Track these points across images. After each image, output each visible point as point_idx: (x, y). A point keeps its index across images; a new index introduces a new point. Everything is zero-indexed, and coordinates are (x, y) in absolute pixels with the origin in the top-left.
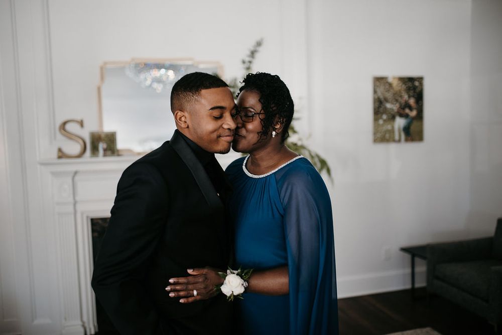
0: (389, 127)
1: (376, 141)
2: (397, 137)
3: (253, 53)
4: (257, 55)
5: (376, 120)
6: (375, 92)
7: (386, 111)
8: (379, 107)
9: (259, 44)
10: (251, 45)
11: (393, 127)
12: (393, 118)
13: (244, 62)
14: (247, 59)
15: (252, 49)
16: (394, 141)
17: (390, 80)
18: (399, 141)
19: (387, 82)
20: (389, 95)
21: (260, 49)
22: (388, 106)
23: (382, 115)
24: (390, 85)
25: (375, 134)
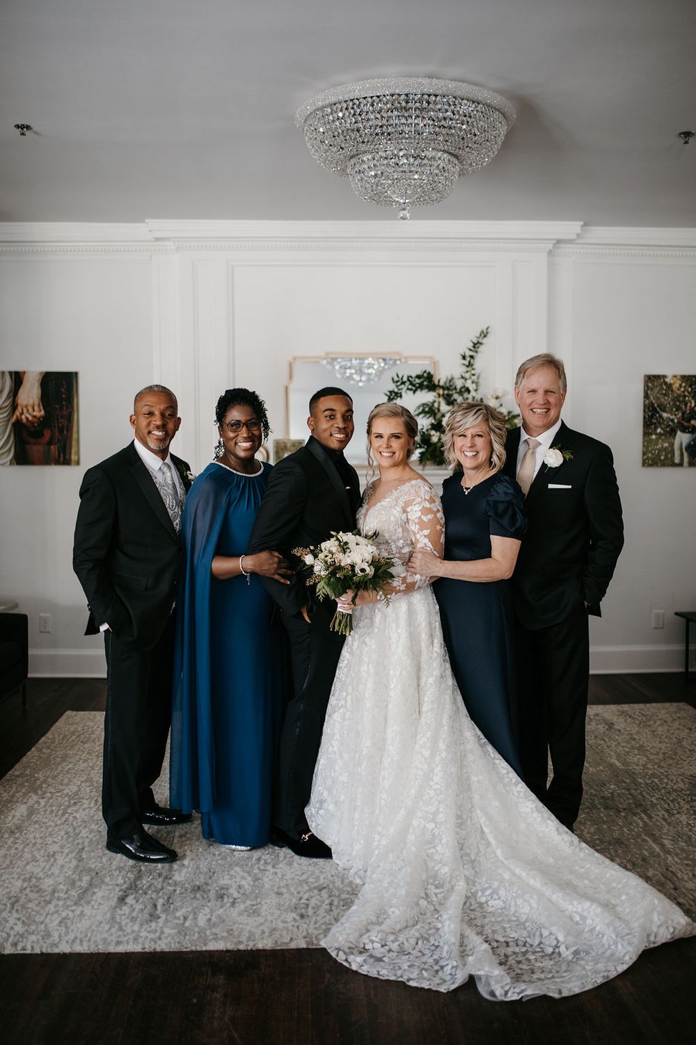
0: (666, 445)
1: (645, 463)
2: (677, 460)
3: (476, 345)
4: (482, 348)
5: (646, 434)
6: (646, 396)
7: (661, 422)
8: (652, 417)
9: (484, 334)
10: (473, 335)
11: (672, 445)
12: (672, 433)
13: (464, 358)
14: (468, 353)
15: (475, 341)
16: (673, 465)
17: (668, 380)
18: (681, 465)
19: (666, 383)
20: (665, 400)
21: (484, 341)
22: (665, 415)
23: (656, 429)
24: (669, 386)
25: (644, 454)
